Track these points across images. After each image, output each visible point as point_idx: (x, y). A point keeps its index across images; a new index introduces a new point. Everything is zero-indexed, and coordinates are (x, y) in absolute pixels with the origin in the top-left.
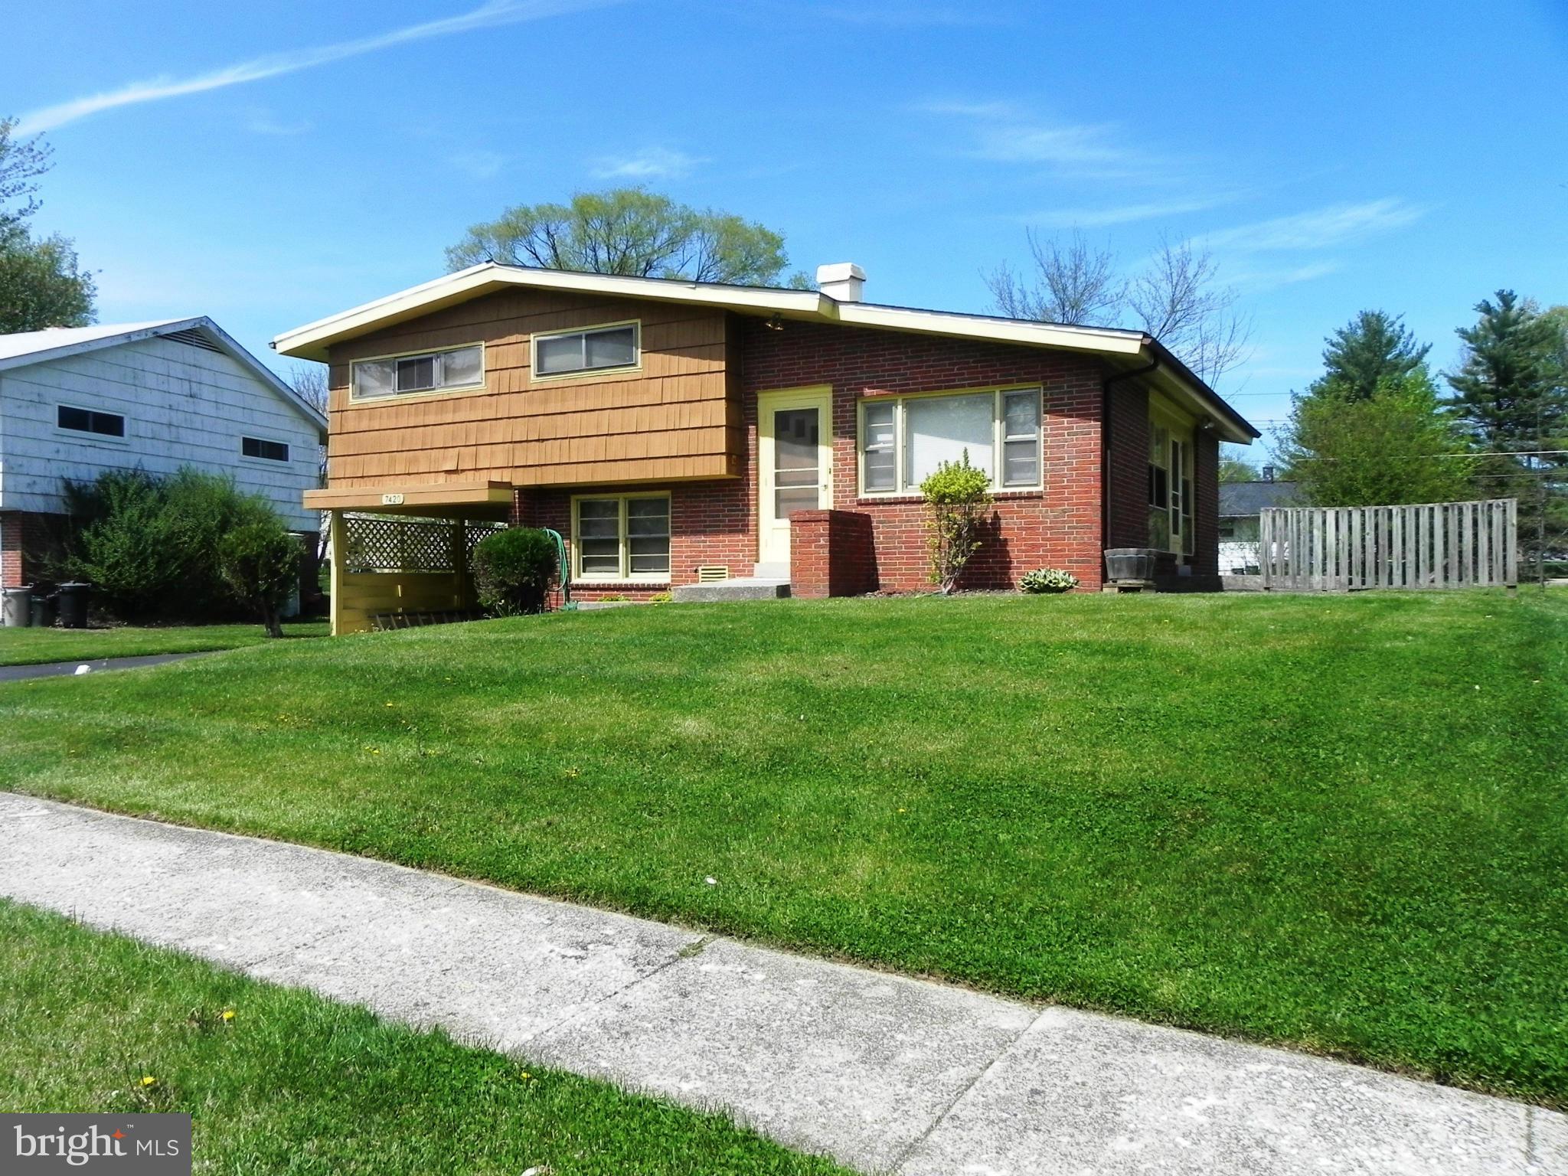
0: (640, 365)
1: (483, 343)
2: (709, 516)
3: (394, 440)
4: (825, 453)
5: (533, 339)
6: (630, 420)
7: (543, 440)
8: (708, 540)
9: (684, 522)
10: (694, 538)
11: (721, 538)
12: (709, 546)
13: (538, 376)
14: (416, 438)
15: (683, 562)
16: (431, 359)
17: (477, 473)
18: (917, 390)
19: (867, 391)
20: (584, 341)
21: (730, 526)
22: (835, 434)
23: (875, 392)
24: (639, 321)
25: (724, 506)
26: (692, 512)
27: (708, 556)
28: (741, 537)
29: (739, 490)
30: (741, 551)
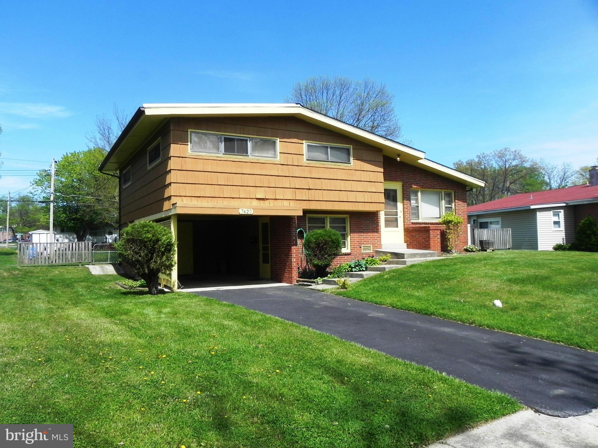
0: (352, 164)
1: (278, 139)
2: (364, 226)
3: (222, 179)
4: (400, 205)
5: (305, 143)
6: (349, 186)
7: (310, 189)
8: (365, 235)
9: (356, 228)
10: (360, 234)
11: (369, 234)
12: (365, 237)
13: (307, 160)
14: (237, 180)
15: (356, 244)
16: (247, 140)
17: (275, 201)
18: (426, 188)
19: (413, 186)
20: (329, 149)
21: (372, 230)
22: (403, 199)
23: (415, 186)
24: (351, 146)
25: (370, 222)
26: (358, 224)
27: (365, 241)
28: (376, 234)
29: (374, 216)
30: (376, 239)
